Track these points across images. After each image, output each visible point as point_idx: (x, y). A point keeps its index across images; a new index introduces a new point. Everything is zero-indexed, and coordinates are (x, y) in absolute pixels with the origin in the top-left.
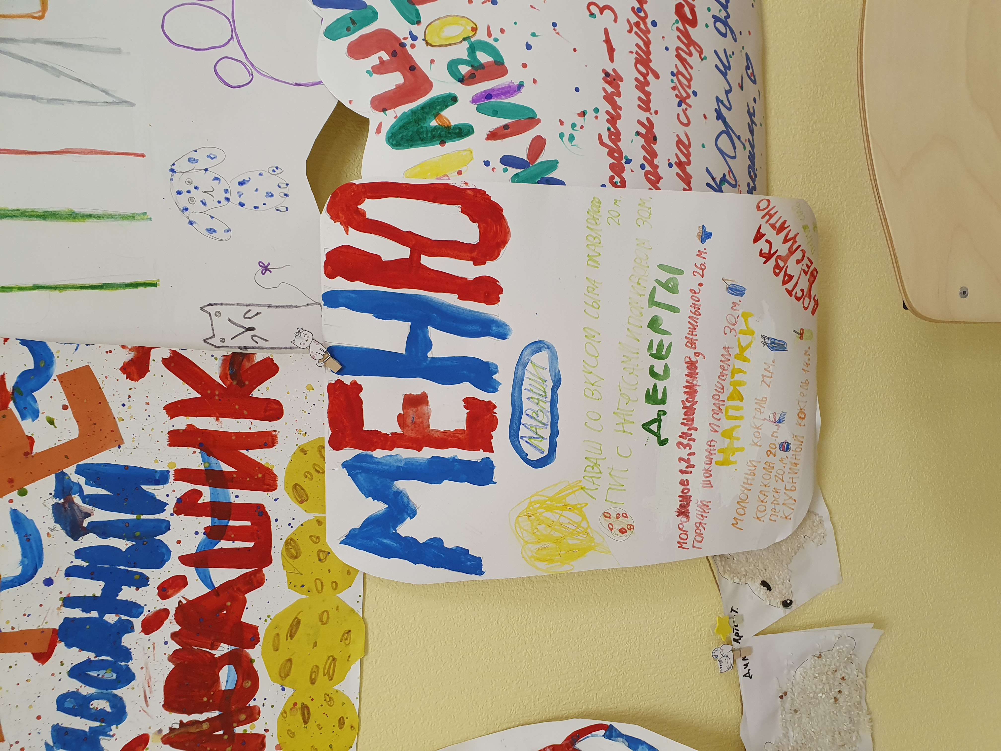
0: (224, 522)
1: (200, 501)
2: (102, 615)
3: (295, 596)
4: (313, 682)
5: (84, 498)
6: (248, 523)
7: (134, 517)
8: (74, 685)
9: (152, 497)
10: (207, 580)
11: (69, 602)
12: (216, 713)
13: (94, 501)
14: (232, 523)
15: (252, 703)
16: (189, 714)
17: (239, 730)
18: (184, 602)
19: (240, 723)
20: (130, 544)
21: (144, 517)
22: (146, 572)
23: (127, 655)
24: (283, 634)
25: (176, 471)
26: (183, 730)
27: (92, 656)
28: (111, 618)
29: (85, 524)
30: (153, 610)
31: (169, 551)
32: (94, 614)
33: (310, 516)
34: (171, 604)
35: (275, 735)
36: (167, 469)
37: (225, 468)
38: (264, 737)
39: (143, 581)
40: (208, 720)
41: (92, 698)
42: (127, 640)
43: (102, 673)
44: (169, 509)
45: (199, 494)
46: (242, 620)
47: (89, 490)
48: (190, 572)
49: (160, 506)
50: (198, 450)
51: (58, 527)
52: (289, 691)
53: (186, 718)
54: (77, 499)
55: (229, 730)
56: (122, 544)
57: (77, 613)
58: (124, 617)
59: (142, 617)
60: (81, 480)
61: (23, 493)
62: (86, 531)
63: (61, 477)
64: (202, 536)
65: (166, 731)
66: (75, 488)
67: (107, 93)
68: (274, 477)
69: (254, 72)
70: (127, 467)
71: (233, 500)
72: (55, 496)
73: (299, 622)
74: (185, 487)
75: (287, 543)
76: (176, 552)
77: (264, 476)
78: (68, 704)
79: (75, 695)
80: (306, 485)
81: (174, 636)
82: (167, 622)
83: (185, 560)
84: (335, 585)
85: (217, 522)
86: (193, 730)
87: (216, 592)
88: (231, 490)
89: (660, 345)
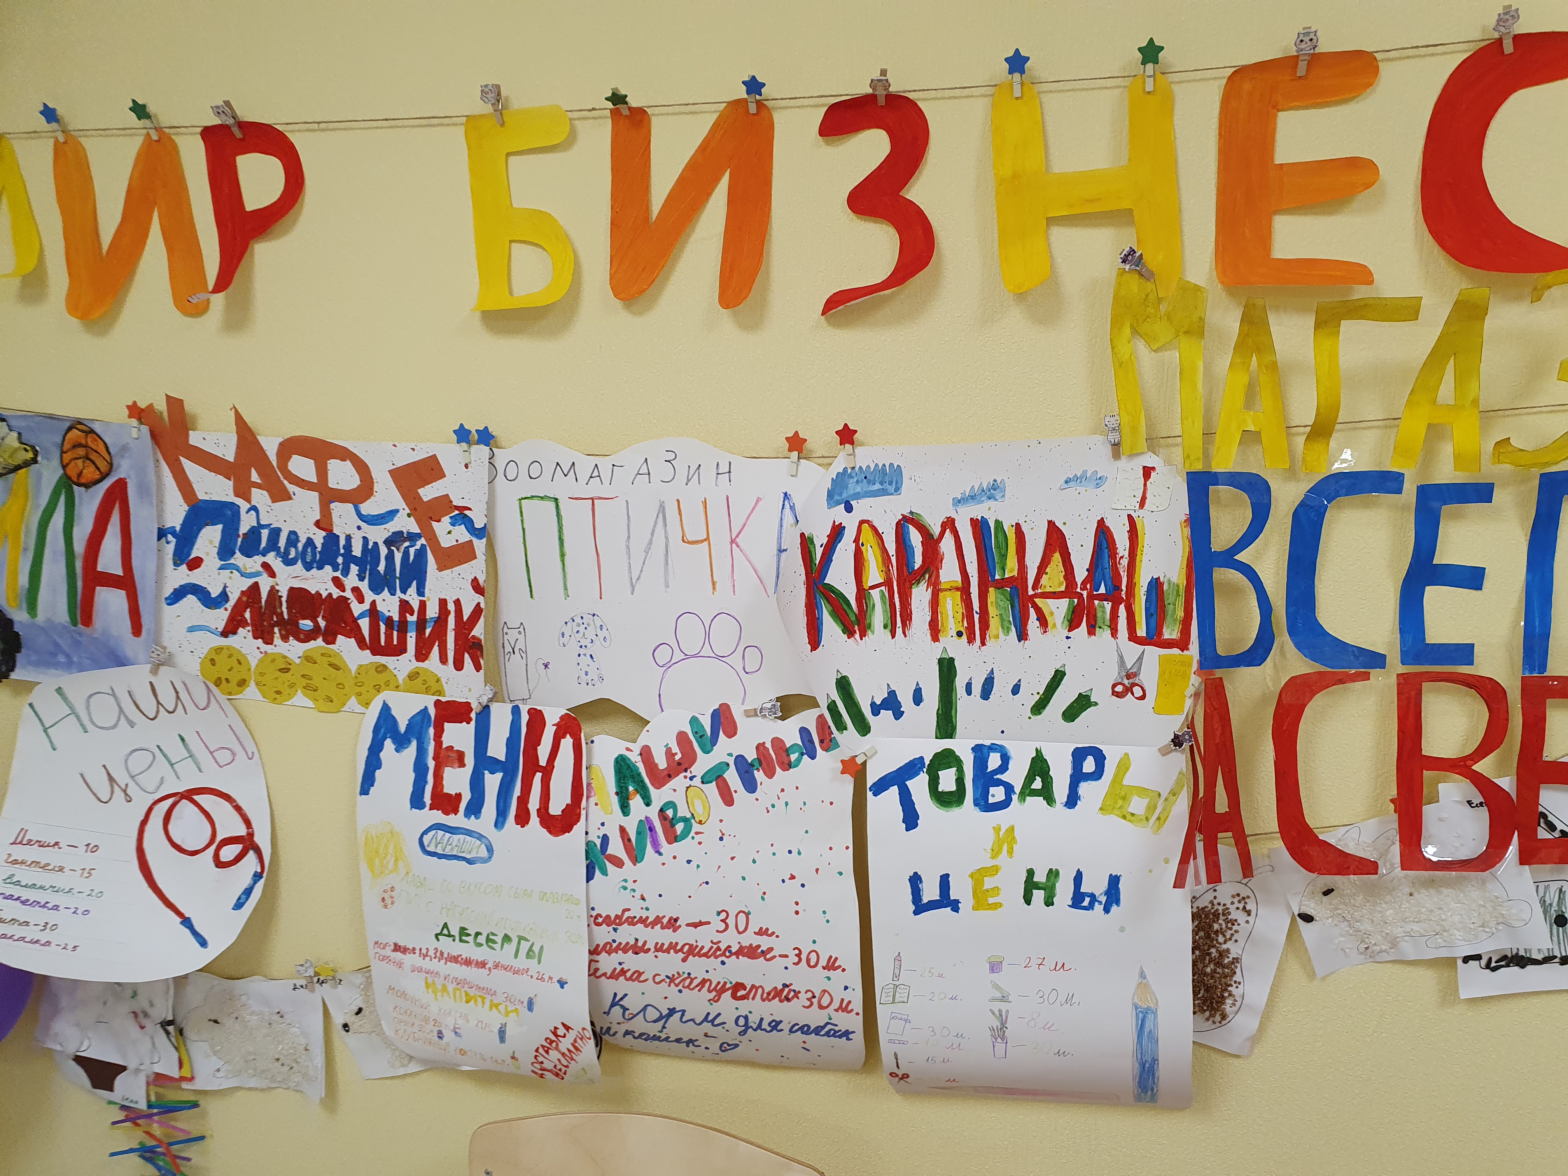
0: (396, 628)
1: (408, 615)
2: (342, 555)
3: (353, 669)
4: (303, 676)
5: (407, 548)
6: (395, 643)
7: (398, 575)
8: (303, 540)
9: (409, 586)
10: (362, 615)
11: (349, 538)
12: (286, 617)
13: (406, 553)
14: (395, 633)
15: (291, 638)
16: (286, 601)
17: (276, 630)
18: (349, 601)
19: (280, 631)
20: (382, 572)
21: (398, 581)
22: (366, 580)
23: (320, 568)
24: (332, 660)
25: (425, 601)
26: (278, 598)
27: (319, 549)
28: (340, 560)
29: (393, 548)
30: (345, 583)
31: (378, 594)
32: (342, 551)
33: (401, 682)
34: (348, 594)
35: (272, 651)
36: (426, 596)
37: (428, 631)
38: (272, 644)
39: (361, 578)
40: (282, 613)
41: (296, 547)
42: (328, 568)
43: (310, 554)
44: (403, 596)
45: (412, 615)
46: (339, 636)
47: (412, 551)
48: (366, 606)
49: (404, 591)
50: (437, 615)
51: (390, 534)
52: (298, 661)
53: (284, 599)
54: (407, 544)
55: (276, 624)
56: (382, 568)
57: (342, 542)
58: (341, 567)
59: (341, 577)
60: (418, 547)
61: (409, 515)
62: (389, 549)
63: (418, 536)
64: (387, 614)
65: (277, 588)
66: (413, 543)
67: (638, 579)
68: (423, 661)
69: (664, 668)
70: (426, 572)
71: (409, 634)
72: (408, 532)
73: (338, 670)
74: (416, 606)
75: (384, 666)
76: (378, 598)
77: (424, 654)
78: (293, 537)
79: (297, 540)
80: (419, 681)
81: (330, 595)
82: (338, 591)
83: (373, 603)
84: (359, 694)
85: (396, 624)
86: (277, 604)
87: (355, 620)
88: (415, 633)
89: (494, 942)
